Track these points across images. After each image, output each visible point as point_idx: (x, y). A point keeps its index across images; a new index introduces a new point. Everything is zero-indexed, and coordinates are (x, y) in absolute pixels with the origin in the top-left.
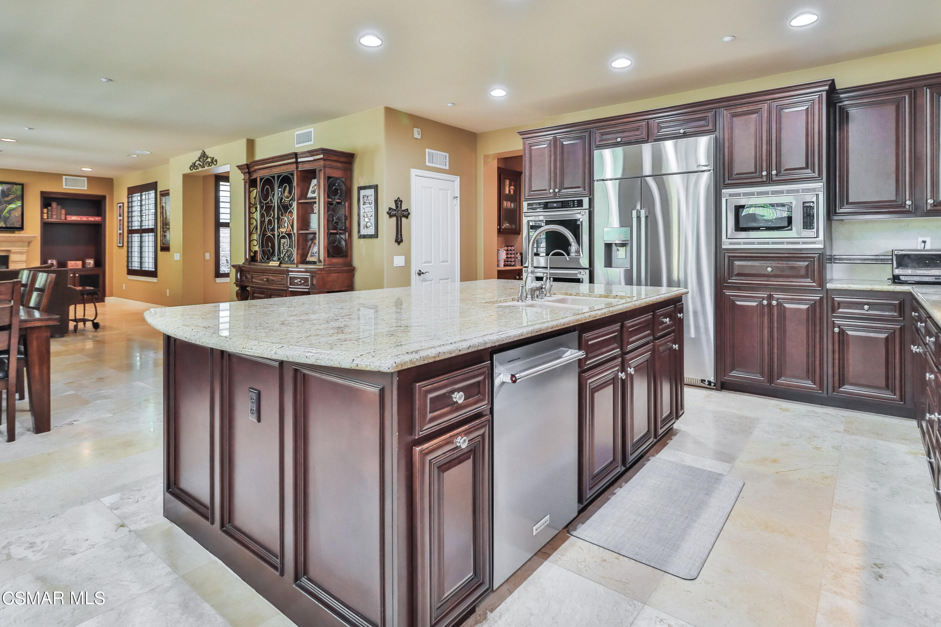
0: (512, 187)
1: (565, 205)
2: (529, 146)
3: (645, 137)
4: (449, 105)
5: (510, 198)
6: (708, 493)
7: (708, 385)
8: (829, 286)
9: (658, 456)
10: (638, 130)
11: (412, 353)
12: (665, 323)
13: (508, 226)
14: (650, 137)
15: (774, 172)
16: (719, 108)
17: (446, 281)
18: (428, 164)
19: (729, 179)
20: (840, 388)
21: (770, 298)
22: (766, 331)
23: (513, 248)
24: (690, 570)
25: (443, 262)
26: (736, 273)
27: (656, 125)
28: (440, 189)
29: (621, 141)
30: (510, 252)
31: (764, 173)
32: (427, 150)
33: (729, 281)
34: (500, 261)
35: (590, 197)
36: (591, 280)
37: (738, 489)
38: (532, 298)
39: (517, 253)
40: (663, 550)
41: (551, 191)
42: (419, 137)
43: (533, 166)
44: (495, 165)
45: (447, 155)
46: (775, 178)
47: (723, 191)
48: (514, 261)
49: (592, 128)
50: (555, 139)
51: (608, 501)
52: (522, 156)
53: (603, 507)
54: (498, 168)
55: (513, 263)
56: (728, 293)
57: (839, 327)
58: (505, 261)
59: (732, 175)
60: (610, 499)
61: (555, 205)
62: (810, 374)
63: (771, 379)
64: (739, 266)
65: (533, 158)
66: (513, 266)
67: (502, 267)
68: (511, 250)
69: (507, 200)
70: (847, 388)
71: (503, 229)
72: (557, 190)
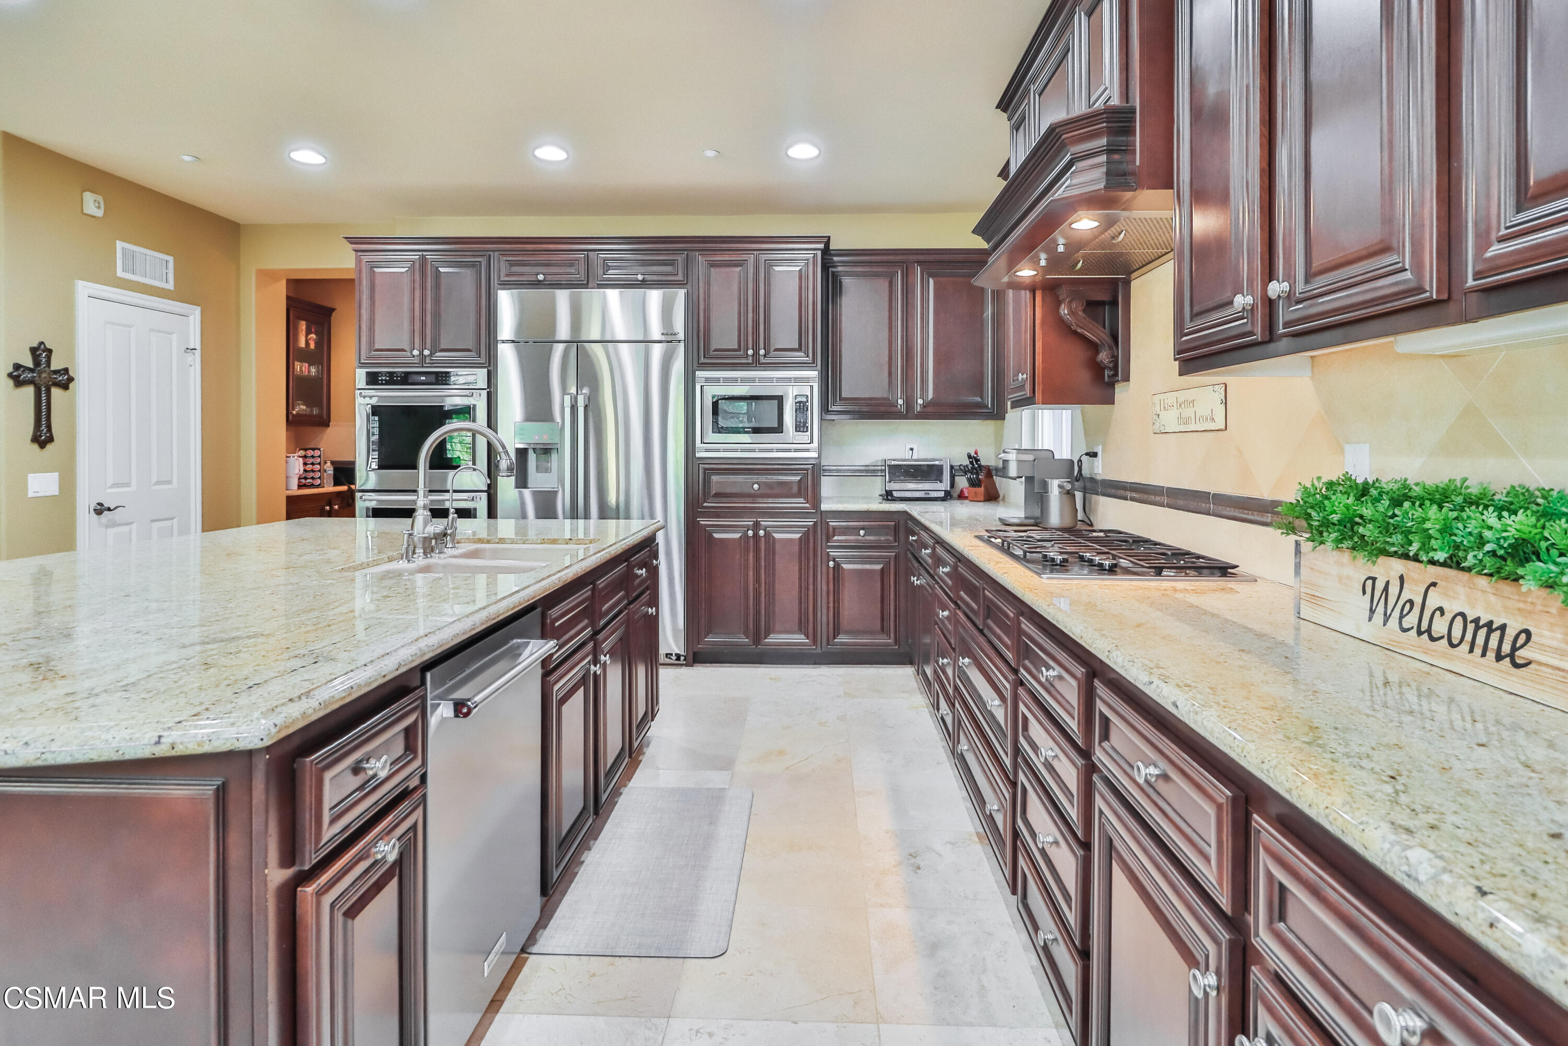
0: (313, 336)
1: (441, 380)
2: (369, 267)
3: (583, 279)
4: (187, 158)
5: (306, 356)
6: (713, 821)
7: (676, 660)
8: (824, 507)
9: (631, 784)
10: (571, 265)
11: (299, 697)
12: (639, 577)
13: (303, 410)
14: (590, 279)
15: (762, 352)
16: (692, 250)
17: (168, 523)
18: (120, 273)
19: (704, 357)
20: (835, 638)
21: (757, 526)
22: (751, 573)
23: (317, 453)
24: (717, 941)
25: (158, 483)
26: (714, 492)
27: (600, 262)
28: (152, 330)
29: (544, 280)
30: (311, 460)
31: (750, 352)
32: (120, 245)
33: (705, 504)
34: (290, 477)
35: (489, 368)
36: (492, 513)
37: (748, 805)
38: (425, 553)
39: (325, 463)
40: (674, 926)
41: (416, 352)
42: (100, 213)
43: (377, 303)
44: (280, 291)
45: (171, 259)
46: (762, 360)
47: (697, 373)
48: (319, 478)
49: (494, 251)
50: (423, 260)
51: (575, 877)
52: (353, 280)
53: (569, 890)
54: (288, 298)
55: (318, 482)
56: (703, 522)
57: (834, 560)
58: (299, 479)
59: (709, 350)
60: (577, 873)
61: (423, 378)
62: (802, 627)
63: (757, 640)
64: (717, 482)
65: (377, 289)
66: (318, 486)
67: (294, 490)
68: (313, 457)
69: (302, 360)
70: (842, 639)
71: (293, 415)
72: (426, 352)
